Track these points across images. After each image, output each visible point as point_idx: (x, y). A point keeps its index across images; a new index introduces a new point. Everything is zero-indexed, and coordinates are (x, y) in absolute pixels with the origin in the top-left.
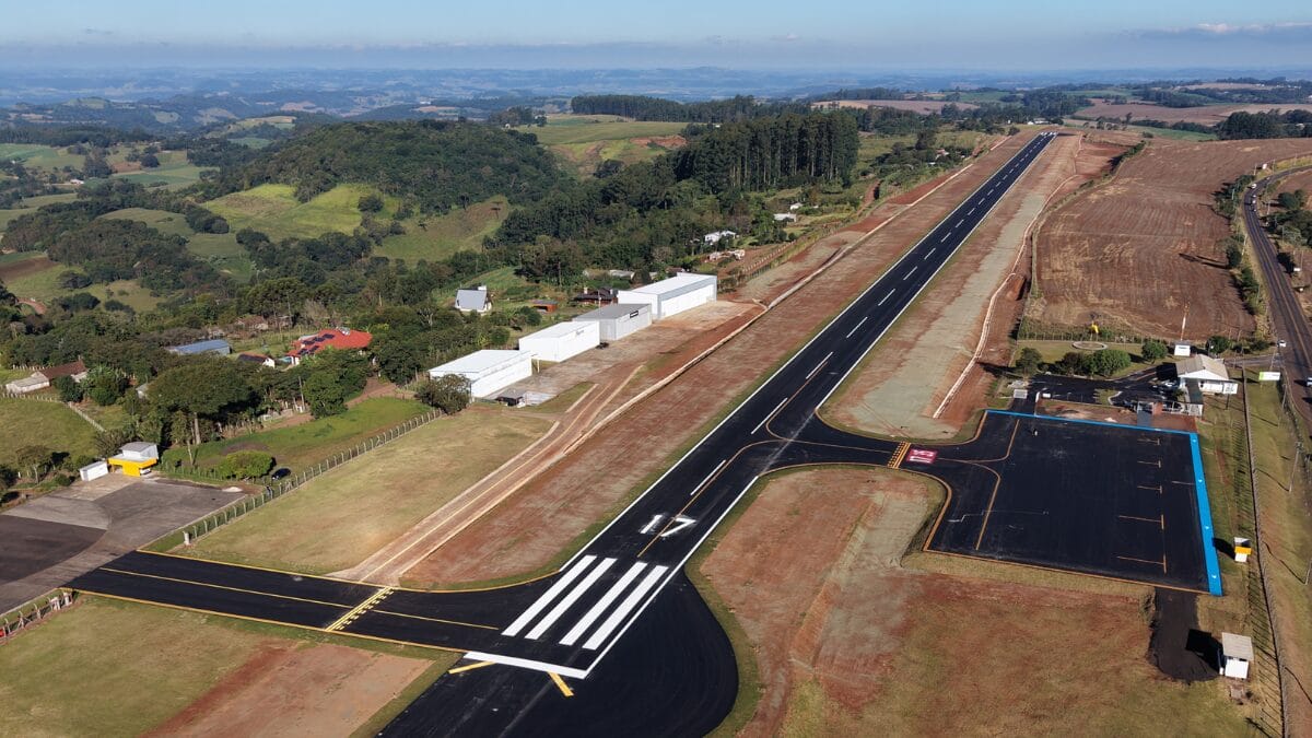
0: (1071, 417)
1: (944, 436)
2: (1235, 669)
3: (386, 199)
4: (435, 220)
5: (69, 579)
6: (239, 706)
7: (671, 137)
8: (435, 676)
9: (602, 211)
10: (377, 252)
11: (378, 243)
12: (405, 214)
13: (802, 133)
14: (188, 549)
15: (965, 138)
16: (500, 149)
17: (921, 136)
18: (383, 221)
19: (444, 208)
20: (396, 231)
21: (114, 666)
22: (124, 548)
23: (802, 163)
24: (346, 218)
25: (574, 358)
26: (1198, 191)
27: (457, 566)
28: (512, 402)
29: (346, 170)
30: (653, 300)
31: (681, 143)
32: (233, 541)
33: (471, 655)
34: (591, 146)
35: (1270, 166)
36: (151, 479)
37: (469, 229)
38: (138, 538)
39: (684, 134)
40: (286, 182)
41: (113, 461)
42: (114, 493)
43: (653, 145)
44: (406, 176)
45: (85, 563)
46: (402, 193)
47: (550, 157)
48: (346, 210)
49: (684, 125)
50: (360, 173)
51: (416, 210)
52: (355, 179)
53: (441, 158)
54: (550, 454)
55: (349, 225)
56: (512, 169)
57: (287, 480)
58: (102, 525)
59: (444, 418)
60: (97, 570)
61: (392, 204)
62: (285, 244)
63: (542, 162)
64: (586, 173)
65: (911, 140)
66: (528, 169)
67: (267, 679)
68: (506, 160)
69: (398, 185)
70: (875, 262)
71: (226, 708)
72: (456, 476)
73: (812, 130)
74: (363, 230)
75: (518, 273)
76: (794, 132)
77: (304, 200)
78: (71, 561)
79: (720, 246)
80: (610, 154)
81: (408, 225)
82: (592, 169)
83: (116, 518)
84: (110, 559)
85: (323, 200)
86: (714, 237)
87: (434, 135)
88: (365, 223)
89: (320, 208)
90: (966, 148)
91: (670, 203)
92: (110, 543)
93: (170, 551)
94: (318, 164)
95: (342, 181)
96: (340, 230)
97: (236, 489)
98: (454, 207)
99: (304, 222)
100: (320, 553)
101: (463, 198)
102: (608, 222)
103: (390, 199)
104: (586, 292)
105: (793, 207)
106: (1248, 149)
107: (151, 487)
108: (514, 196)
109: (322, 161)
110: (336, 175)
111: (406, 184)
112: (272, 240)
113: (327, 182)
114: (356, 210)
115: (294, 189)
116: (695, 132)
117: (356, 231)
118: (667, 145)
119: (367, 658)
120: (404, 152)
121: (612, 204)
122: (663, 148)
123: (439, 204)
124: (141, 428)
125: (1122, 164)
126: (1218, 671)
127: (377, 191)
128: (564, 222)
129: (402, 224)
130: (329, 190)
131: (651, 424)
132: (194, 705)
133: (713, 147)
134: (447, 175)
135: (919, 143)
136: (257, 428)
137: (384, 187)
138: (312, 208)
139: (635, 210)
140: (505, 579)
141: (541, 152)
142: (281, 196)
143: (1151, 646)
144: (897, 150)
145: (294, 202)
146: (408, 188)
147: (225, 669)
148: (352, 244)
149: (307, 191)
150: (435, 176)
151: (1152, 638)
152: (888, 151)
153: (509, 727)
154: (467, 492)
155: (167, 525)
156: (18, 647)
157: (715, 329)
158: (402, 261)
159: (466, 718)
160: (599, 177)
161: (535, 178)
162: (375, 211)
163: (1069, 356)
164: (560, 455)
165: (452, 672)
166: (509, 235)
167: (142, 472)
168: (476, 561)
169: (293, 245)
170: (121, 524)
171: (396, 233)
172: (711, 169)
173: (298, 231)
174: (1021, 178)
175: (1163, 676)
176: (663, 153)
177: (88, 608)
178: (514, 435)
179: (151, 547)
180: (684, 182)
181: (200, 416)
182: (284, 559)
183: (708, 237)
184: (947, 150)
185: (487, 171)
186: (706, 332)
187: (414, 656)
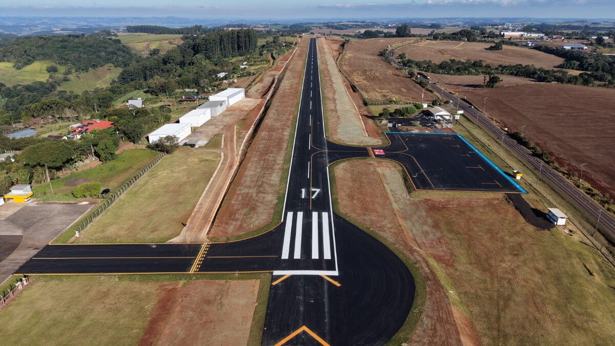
0: (413, 132)
1: (378, 143)
2: (561, 222)
3: (59, 67)
4: (82, 75)
5: (17, 268)
6: (173, 327)
7: (178, 40)
8: (267, 288)
9: (164, 67)
10: (59, 89)
11: (58, 85)
12: (69, 72)
13: (238, 37)
14: (80, 238)
15: (289, 39)
16: (107, 45)
17: (275, 38)
18: (60, 76)
19: (86, 70)
20: (66, 80)
21: (79, 319)
22: (42, 244)
23: (239, 47)
24: (42, 75)
25: (204, 124)
26: (373, 54)
27: (232, 227)
28: (193, 146)
29: (38, 55)
30: (226, 99)
31: (182, 42)
32: (103, 231)
33: (276, 273)
34: (145, 44)
35: (390, 46)
36: (32, 203)
37: (99, 78)
38: (44, 237)
39: (182, 39)
40: (9, 61)
41: (6, 196)
42: (15, 214)
43: (170, 43)
44: (67, 57)
45: (22, 256)
46: (65, 64)
47: (128, 48)
48: (41, 72)
49: (182, 35)
50: (45, 56)
51: (73, 71)
52: (43, 59)
53: (81, 49)
54: (231, 167)
55: (44, 78)
56: (113, 53)
57: (110, 194)
58: (19, 233)
59: (168, 156)
60: (31, 260)
61: (62, 69)
62: (15, 87)
63: (126, 50)
64: (145, 54)
65: (270, 39)
66: (120, 53)
67: (178, 308)
68: (111, 50)
69: (64, 61)
70: (295, 81)
71: (167, 331)
72: (196, 183)
73: (242, 35)
74: (51, 80)
75: (145, 92)
76: (235, 36)
77: (19, 68)
78: (12, 256)
79: (225, 78)
80: (153, 47)
81: (70, 76)
82: (147, 52)
83: (25, 228)
84: (35, 252)
85: (28, 68)
86: (222, 75)
87: (76, 40)
88: (51, 77)
89: (27, 72)
90: (291, 42)
91: (193, 63)
92: (30, 243)
93: (69, 242)
94: (23, 53)
95: (37, 60)
96: (40, 81)
97: (86, 203)
98: (90, 69)
99: (21, 78)
100: (156, 230)
101: (94, 65)
102: (168, 71)
103: (60, 67)
104: (184, 98)
105: (244, 63)
106: (381, 41)
107: (34, 207)
108: (116, 64)
109: (25, 52)
110: (33, 58)
111: (68, 60)
112: (7, 86)
113: (29, 60)
114: (45, 72)
115: (13, 64)
116: (187, 38)
117: (48, 80)
118: (176, 43)
119: (223, 285)
120: (65, 47)
121: (168, 64)
122: (175, 44)
123: (84, 68)
124: (15, 176)
125: (345, 46)
126: (554, 224)
127: (54, 64)
128: (148, 73)
129: (68, 76)
130: (31, 64)
131: (264, 149)
132: (146, 334)
133: (206, 42)
134: (85, 56)
135: (274, 41)
136: (74, 170)
137: (57, 62)
138: (24, 72)
139: (179, 66)
140: (260, 229)
141: (124, 46)
142: (6, 67)
143: (524, 218)
144: (267, 43)
145: (14, 69)
146: (68, 62)
147: (150, 306)
148: (48, 86)
149: (20, 64)
150: (80, 57)
151: (521, 213)
152: (265, 44)
153: (326, 310)
154: (207, 189)
155: (59, 227)
156: (8, 318)
157: (253, 109)
158: (73, 92)
159: (302, 309)
160: (151, 55)
161: (125, 56)
162: (54, 72)
163: (396, 110)
164: (235, 167)
165: (274, 284)
166: (123, 79)
167: (26, 200)
168: (239, 223)
169: (19, 88)
170: (31, 230)
171: (66, 81)
172: (206, 50)
173: (19, 82)
174: (318, 51)
175: (539, 229)
176: (175, 46)
177: (39, 284)
178: (207, 160)
179: (57, 241)
180: (197, 55)
181: (49, 168)
182: (139, 236)
183: (219, 75)
184: (284, 43)
185: (103, 54)
186: (251, 110)
187: (246, 279)
